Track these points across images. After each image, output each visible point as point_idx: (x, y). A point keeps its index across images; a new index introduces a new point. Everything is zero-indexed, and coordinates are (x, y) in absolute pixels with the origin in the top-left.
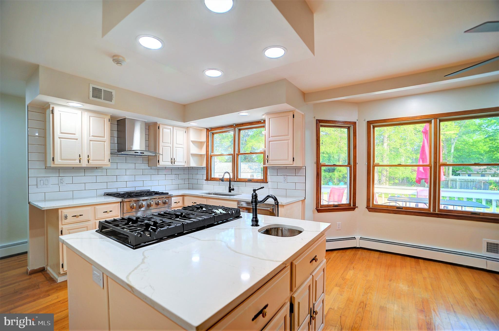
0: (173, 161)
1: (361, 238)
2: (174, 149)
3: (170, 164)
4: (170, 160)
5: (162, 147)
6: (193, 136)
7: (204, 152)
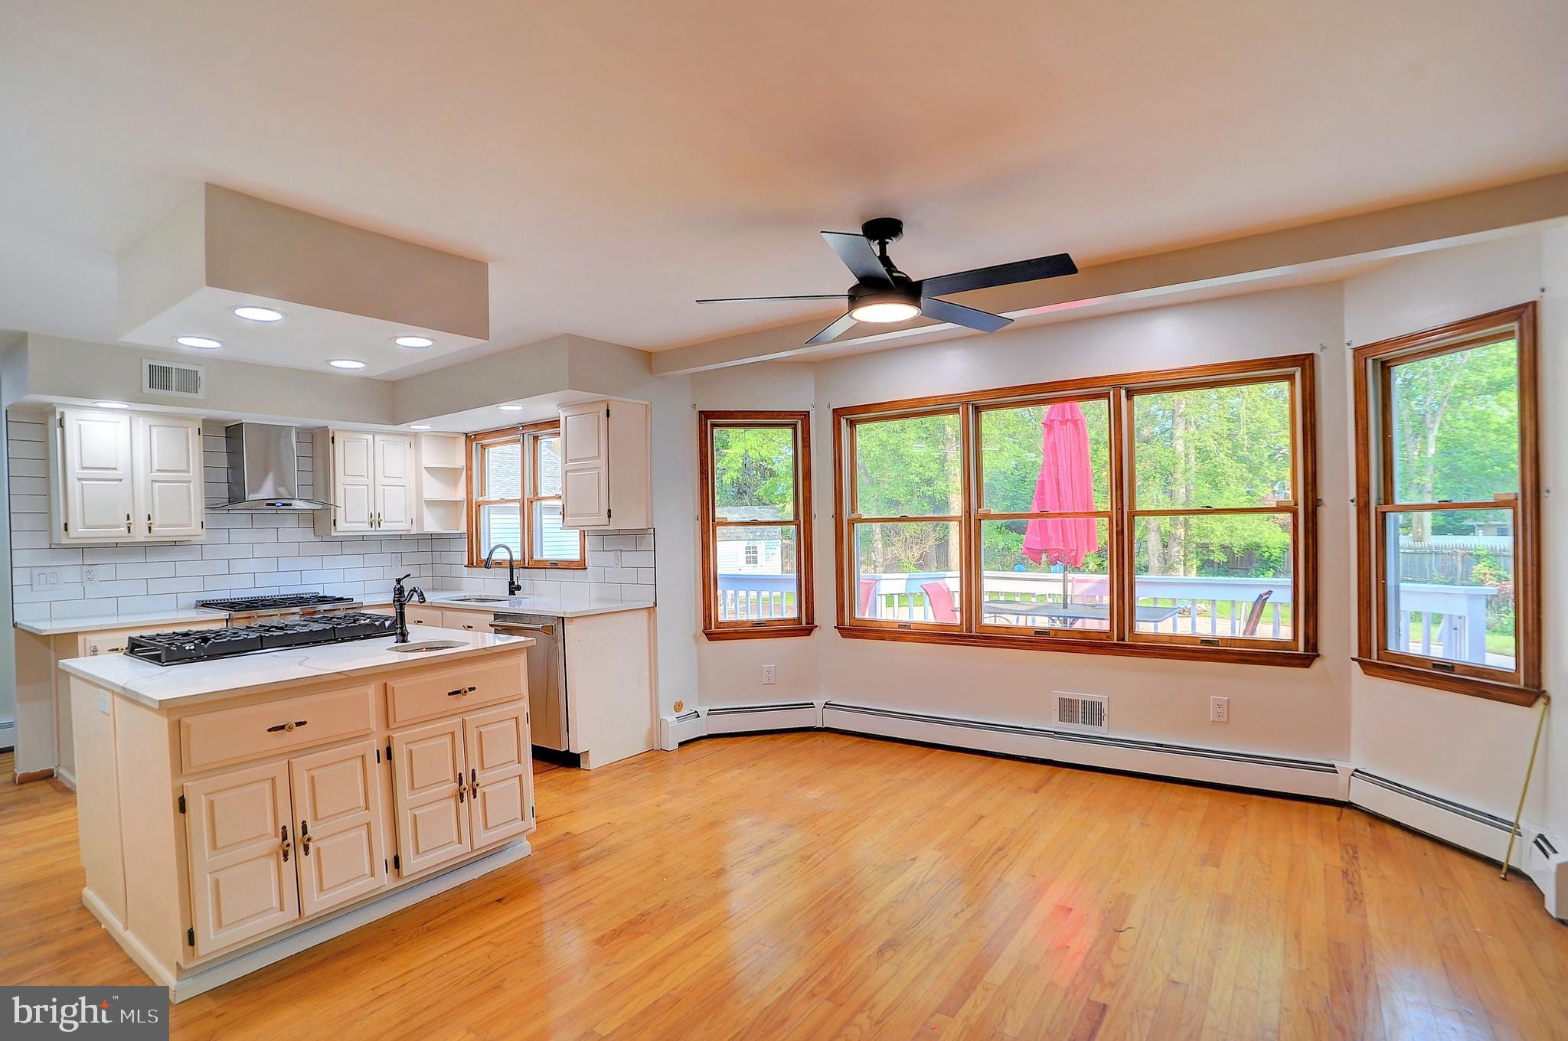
0: (375, 520)
1: (826, 704)
2: (379, 490)
3: (367, 527)
4: (366, 518)
5: (342, 486)
6: (430, 455)
7: (461, 494)
